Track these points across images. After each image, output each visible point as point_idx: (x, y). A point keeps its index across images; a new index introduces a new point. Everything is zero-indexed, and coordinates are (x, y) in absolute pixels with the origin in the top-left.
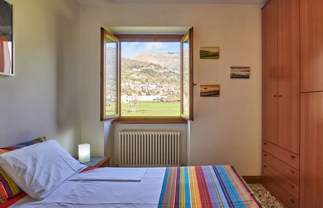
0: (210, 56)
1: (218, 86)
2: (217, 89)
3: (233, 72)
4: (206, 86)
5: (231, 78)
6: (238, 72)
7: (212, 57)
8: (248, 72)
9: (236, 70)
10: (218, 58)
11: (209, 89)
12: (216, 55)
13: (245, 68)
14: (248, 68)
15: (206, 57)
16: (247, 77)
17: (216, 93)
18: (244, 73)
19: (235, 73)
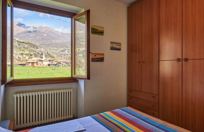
0: (98, 33)
1: (103, 54)
2: (102, 57)
3: (111, 46)
4: (96, 54)
5: (111, 49)
6: (115, 46)
7: (100, 34)
8: (120, 47)
9: (114, 44)
10: (103, 35)
11: (98, 56)
12: (101, 33)
13: (118, 43)
14: (120, 43)
15: (95, 33)
16: (120, 49)
17: (102, 60)
18: (118, 47)
19: (113, 46)
